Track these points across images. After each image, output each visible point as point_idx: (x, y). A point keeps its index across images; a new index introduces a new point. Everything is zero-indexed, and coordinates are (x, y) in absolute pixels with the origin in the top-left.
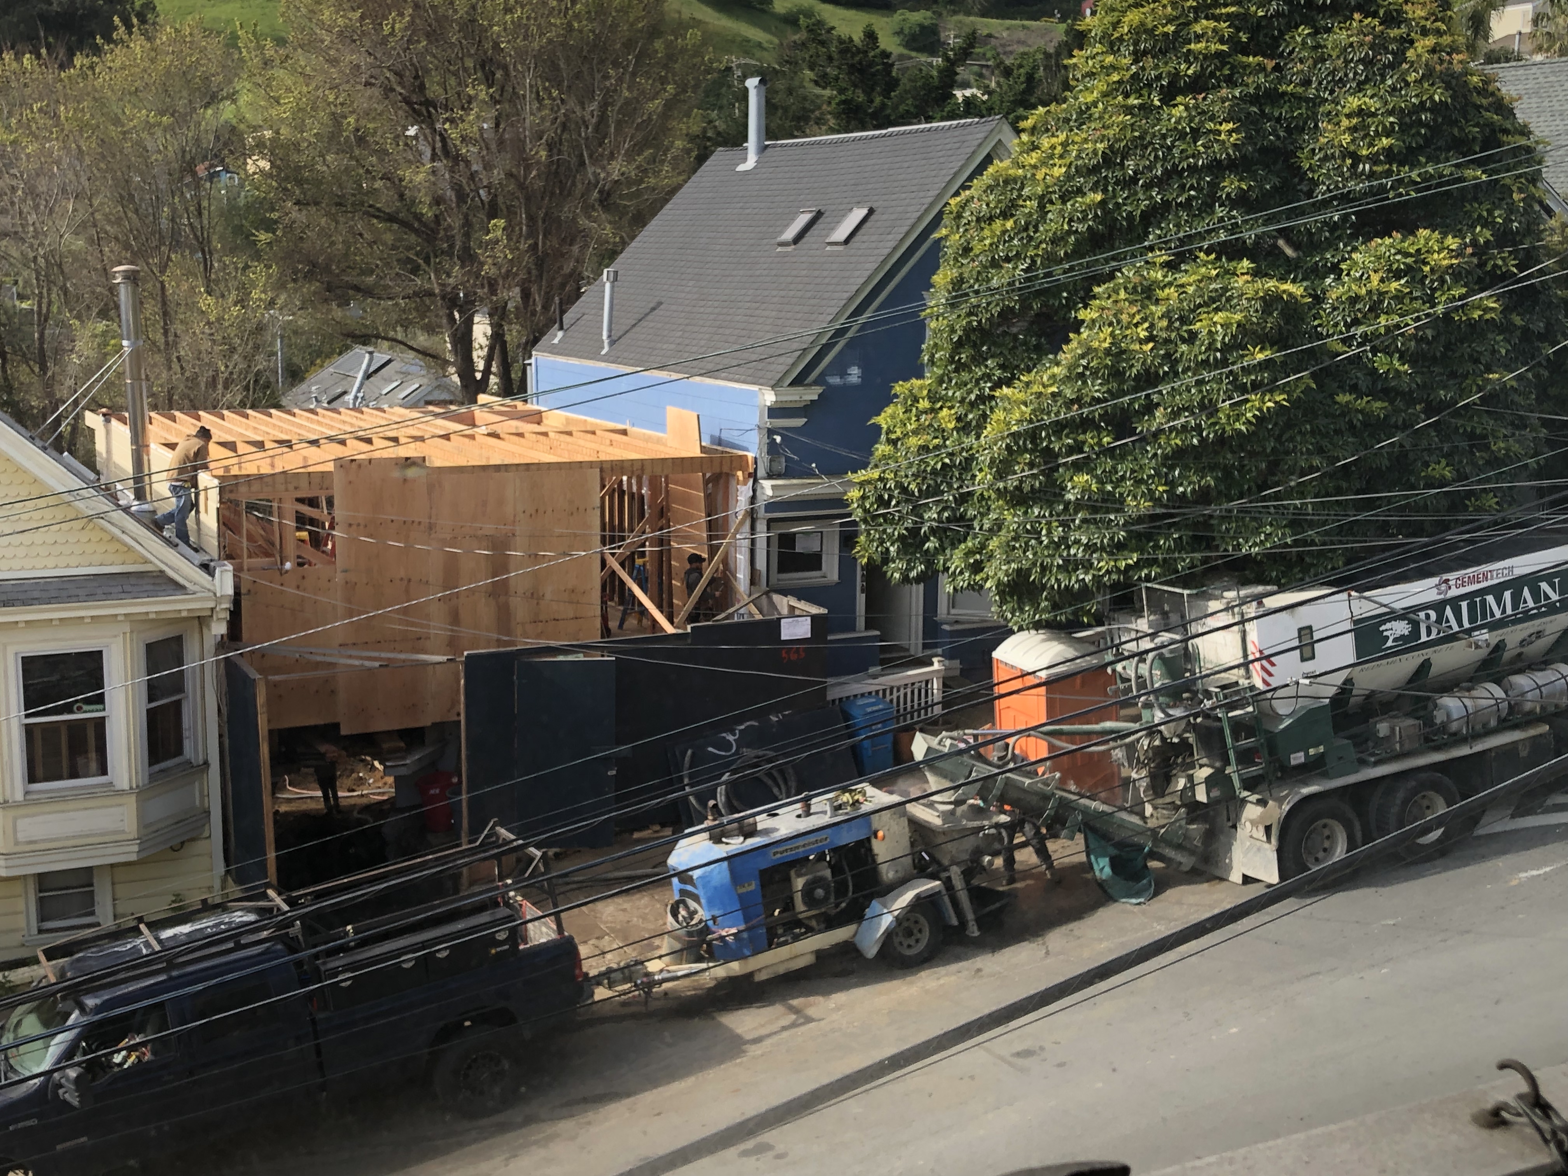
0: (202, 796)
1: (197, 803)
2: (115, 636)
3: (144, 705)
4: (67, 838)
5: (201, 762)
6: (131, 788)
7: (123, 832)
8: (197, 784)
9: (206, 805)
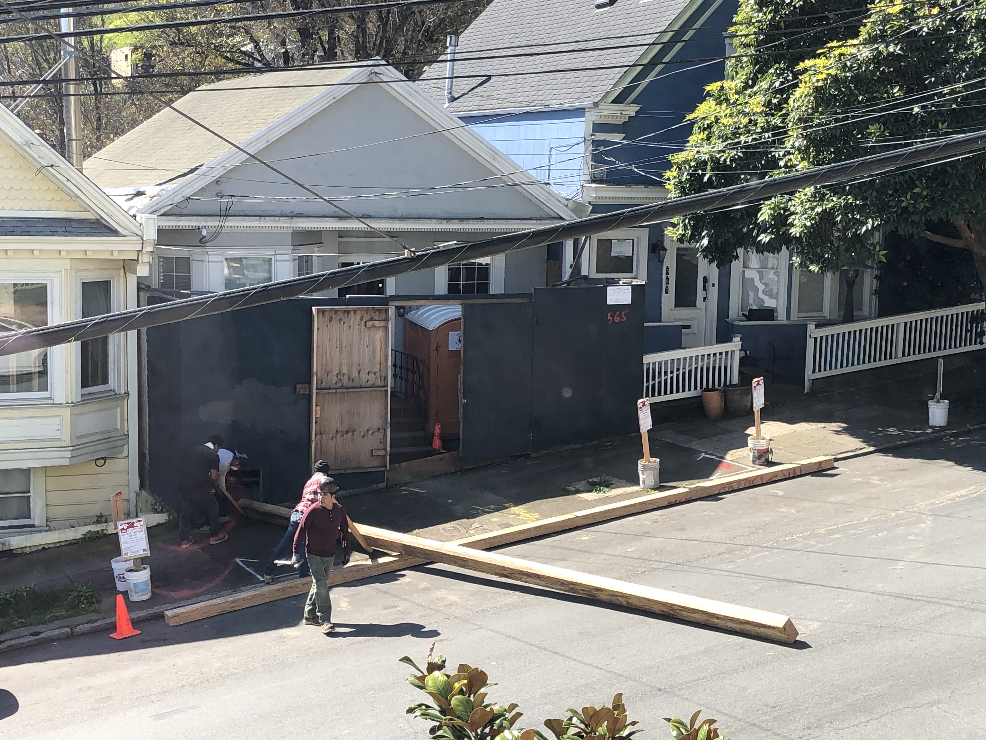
0: (122, 420)
1: (119, 427)
2: (58, 272)
4: (13, 442)
5: (123, 392)
6: (67, 403)
7: (59, 440)
8: (119, 409)
9: (126, 430)
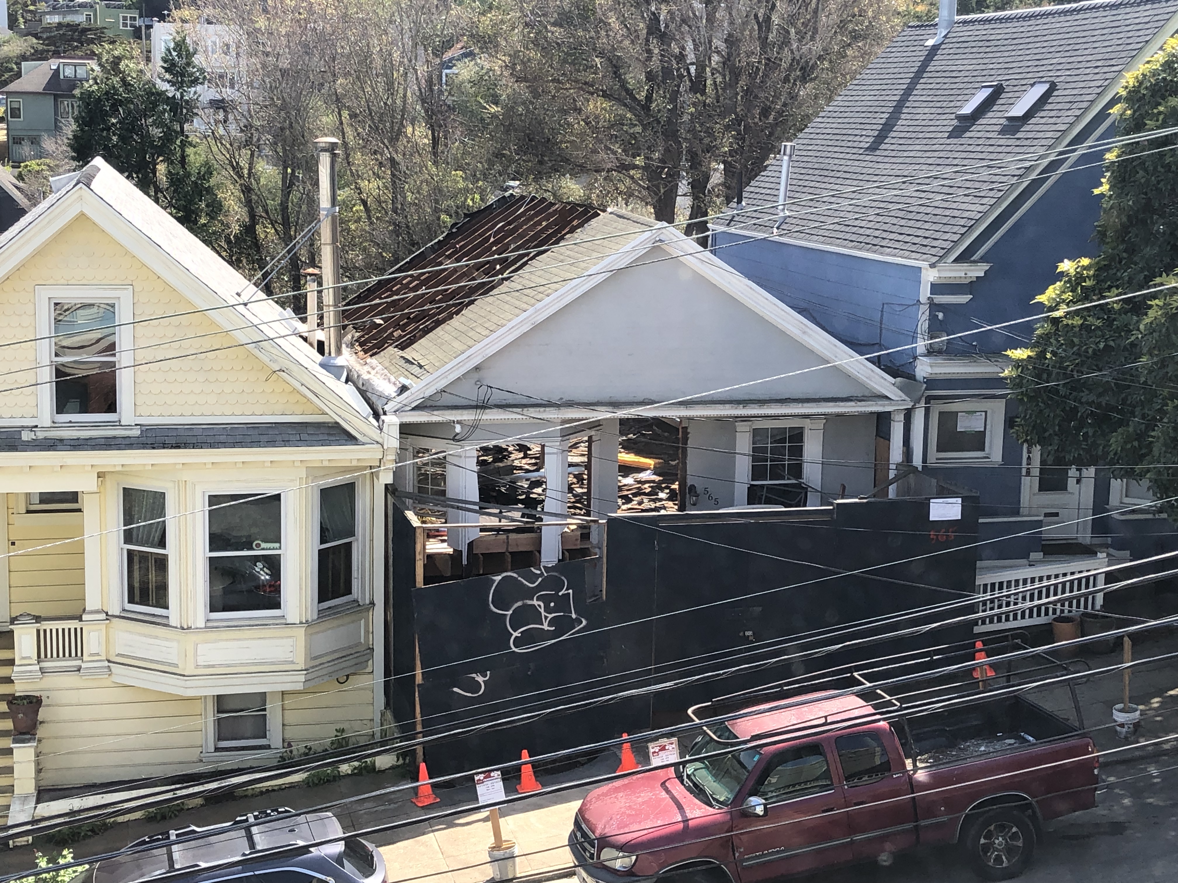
0: (367, 633)
1: (362, 641)
2: (292, 481)
3: (317, 546)
4: (242, 664)
5: (367, 602)
6: (301, 623)
7: (292, 662)
8: (362, 622)
9: (371, 643)
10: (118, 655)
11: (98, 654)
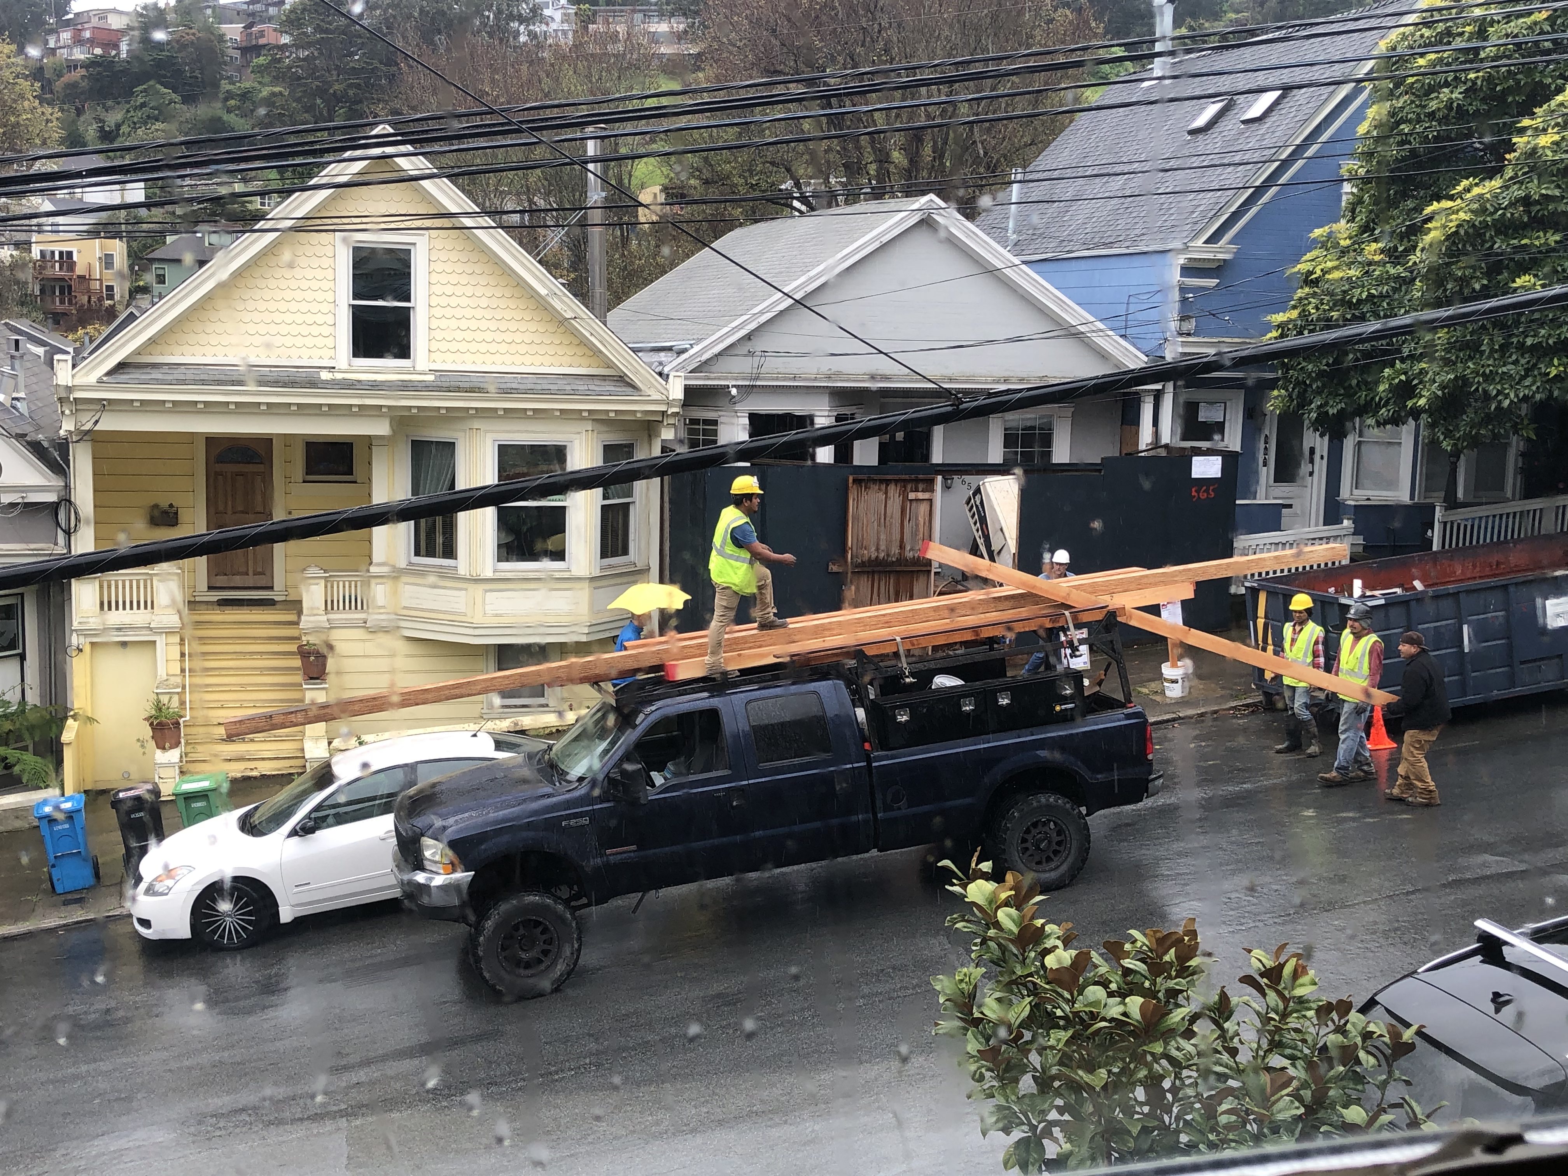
2: (579, 433)
3: (601, 501)
5: (644, 565)
6: (586, 578)
7: (577, 613)
10: (405, 608)
11: (384, 607)
